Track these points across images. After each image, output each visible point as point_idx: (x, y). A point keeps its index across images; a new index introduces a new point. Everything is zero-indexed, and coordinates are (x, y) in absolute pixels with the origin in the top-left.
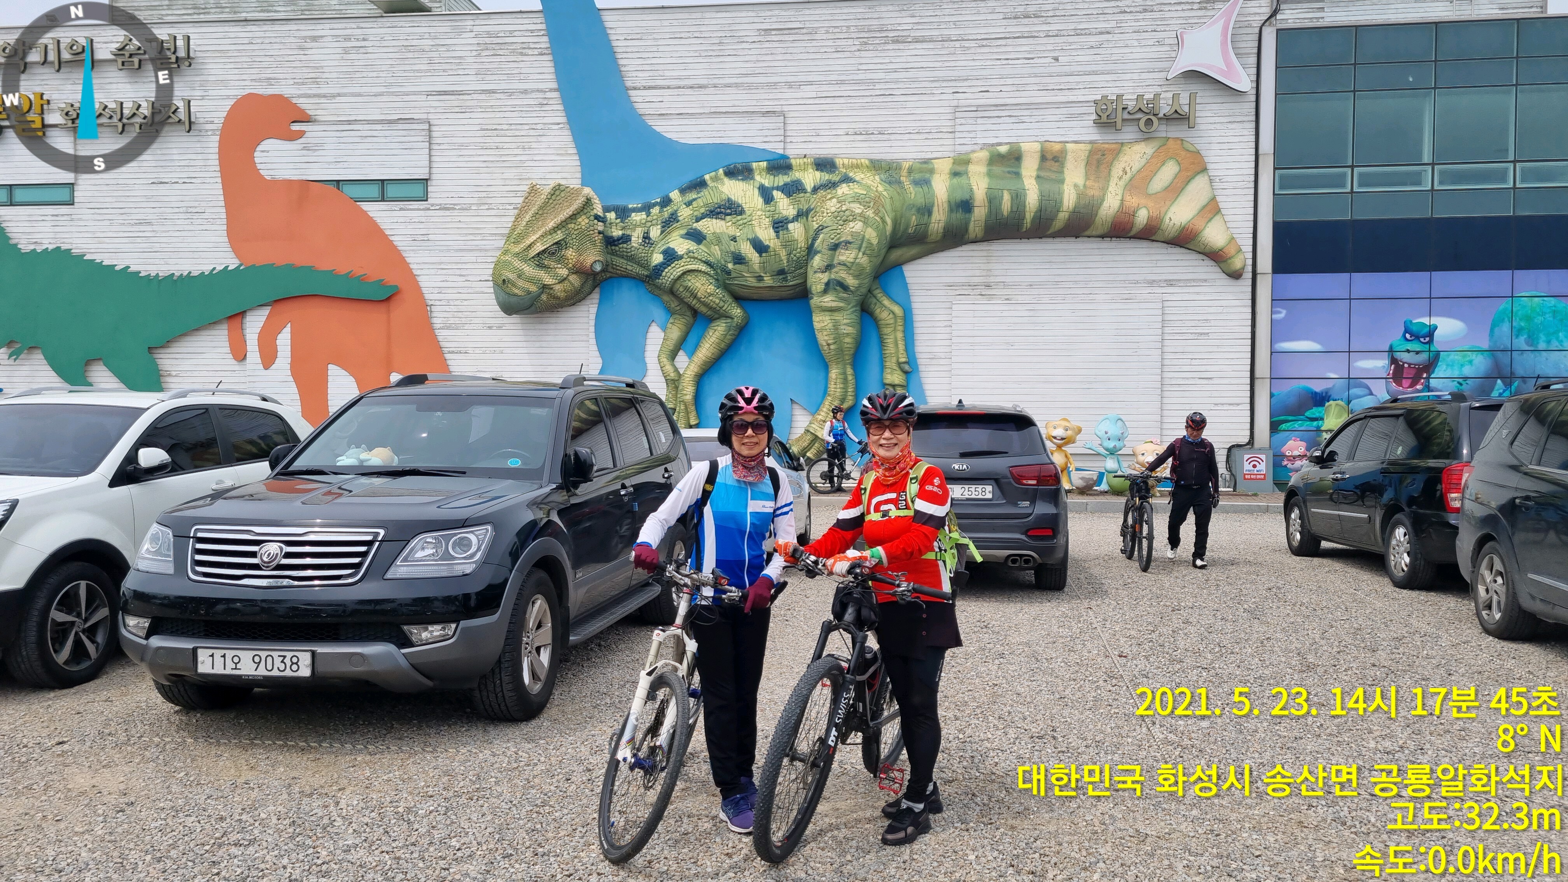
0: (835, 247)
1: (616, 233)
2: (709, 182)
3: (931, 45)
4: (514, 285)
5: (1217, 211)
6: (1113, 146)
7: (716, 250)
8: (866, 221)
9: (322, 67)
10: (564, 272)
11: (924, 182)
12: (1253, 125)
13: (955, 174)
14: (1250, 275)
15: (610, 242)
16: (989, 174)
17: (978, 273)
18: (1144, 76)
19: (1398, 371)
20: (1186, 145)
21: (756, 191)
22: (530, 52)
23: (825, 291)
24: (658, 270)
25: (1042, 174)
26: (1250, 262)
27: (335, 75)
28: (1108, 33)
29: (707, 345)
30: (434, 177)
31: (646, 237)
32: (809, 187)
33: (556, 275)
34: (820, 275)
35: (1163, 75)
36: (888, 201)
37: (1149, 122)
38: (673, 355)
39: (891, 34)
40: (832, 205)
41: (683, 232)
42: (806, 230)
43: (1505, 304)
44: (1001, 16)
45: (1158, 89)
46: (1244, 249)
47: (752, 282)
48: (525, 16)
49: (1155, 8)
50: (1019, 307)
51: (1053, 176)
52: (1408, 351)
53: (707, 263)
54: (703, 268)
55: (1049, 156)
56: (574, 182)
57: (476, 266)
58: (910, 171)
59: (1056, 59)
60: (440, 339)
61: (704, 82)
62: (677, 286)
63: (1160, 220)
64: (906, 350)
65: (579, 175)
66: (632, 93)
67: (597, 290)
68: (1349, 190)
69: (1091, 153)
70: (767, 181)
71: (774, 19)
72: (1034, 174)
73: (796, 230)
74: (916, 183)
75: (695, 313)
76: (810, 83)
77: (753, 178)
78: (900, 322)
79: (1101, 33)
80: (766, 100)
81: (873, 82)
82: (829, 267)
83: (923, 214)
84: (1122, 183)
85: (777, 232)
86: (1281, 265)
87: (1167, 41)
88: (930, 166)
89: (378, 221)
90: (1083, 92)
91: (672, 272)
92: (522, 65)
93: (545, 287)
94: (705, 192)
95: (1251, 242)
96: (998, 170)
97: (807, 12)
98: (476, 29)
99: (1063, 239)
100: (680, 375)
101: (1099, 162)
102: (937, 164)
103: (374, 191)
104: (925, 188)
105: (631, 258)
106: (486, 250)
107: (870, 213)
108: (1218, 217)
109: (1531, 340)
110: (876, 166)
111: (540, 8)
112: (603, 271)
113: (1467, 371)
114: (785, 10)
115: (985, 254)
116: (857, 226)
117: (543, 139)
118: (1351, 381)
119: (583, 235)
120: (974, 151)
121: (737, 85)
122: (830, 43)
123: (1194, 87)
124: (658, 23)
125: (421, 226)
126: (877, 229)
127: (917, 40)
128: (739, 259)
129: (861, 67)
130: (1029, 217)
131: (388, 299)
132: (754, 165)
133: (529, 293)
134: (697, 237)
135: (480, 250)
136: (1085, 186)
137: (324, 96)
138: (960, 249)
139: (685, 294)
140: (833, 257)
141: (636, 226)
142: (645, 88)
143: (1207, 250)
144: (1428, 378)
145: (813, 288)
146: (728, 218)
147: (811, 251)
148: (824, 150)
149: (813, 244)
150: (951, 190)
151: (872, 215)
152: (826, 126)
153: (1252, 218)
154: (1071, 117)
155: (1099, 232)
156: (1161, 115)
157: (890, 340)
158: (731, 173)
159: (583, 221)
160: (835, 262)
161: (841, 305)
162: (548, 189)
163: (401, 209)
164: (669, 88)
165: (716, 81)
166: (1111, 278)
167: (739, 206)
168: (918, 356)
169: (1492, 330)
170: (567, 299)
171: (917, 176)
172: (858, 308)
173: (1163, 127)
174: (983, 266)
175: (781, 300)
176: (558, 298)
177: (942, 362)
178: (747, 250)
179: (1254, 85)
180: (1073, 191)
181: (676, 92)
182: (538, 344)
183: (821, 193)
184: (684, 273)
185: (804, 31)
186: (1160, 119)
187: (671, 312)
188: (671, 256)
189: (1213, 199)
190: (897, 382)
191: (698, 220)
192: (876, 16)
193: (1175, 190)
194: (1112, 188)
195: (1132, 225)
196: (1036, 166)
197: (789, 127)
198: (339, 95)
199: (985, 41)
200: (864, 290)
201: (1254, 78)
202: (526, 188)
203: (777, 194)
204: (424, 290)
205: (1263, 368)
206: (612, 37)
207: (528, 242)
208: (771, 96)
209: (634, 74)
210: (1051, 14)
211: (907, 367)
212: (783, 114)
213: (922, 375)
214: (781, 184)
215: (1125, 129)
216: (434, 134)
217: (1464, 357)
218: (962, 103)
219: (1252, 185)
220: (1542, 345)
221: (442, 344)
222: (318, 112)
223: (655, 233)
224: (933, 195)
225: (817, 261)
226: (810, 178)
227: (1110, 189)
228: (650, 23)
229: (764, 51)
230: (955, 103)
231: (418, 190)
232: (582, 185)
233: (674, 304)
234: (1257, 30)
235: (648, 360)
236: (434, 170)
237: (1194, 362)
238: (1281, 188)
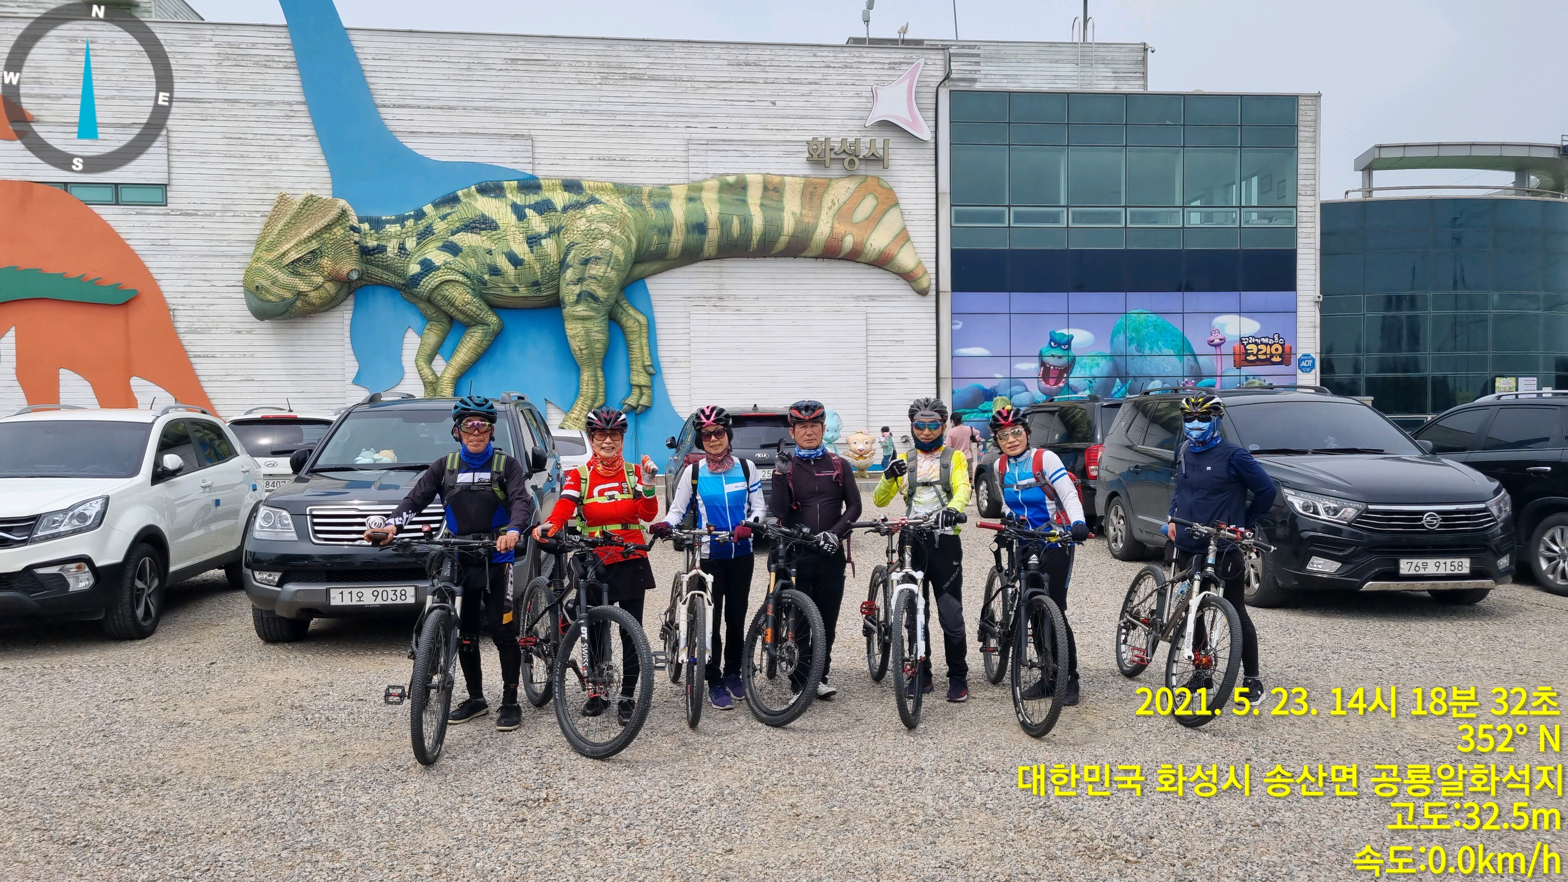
0: (586, 262)
1: (372, 243)
2: (462, 198)
3: (665, 84)
4: (268, 291)
5: (907, 239)
6: (823, 181)
7: (472, 262)
8: (613, 239)
9: (45, 67)
10: (319, 280)
11: (663, 206)
12: (933, 168)
13: (690, 199)
14: (934, 293)
15: (365, 252)
16: (720, 201)
17: (711, 287)
18: (846, 122)
19: (1047, 373)
20: (881, 182)
21: (509, 209)
22: (275, 65)
23: (577, 302)
24: (415, 280)
25: (765, 202)
26: (934, 282)
27: (59, 76)
28: (816, 83)
29: (465, 350)
30: (173, 182)
31: (402, 248)
32: (559, 207)
33: (310, 283)
34: (572, 287)
35: (862, 122)
36: (632, 221)
37: (852, 162)
38: (430, 359)
39: (629, 72)
40: (582, 224)
41: (440, 244)
42: (558, 246)
43: (1121, 319)
44: (726, 63)
45: (858, 135)
46: (929, 271)
47: (507, 292)
48: (268, 29)
49: (854, 65)
50: (747, 317)
51: (774, 204)
52: (1053, 356)
53: (464, 274)
54: (461, 278)
55: (770, 187)
56: (325, 193)
57: (223, 271)
58: (650, 195)
59: (774, 103)
60: (185, 343)
61: (452, 104)
62: (435, 295)
63: (863, 245)
64: (650, 355)
65: (330, 186)
66: (381, 110)
67: (351, 297)
68: (1007, 225)
69: (806, 186)
70: (519, 199)
71: (520, 50)
72: (758, 202)
73: (549, 245)
74: (657, 206)
75: (451, 319)
76: (557, 111)
77: (504, 196)
78: (644, 330)
79: (810, 83)
80: (516, 125)
81: (614, 113)
82: (580, 280)
83: (664, 234)
84: (831, 213)
85: (531, 247)
86: (958, 286)
87: (864, 94)
88: (668, 192)
89: (112, 224)
90: (796, 133)
91: (430, 282)
92: (267, 76)
93: (300, 294)
94: (458, 207)
95: (934, 265)
96: (726, 197)
97: (551, 46)
98: (215, 38)
99: (783, 259)
100: (437, 378)
101: (812, 194)
102: (674, 190)
103: (108, 194)
104: (665, 211)
105: (387, 268)
106: (233, 256)
107: (617, 232)
108: (908, 244)
109: (1140, 348)
110: (619, 189)
111: (285, 23)
112: (358, 279)
113: (1095, 372)
114: (530, 42)
115: (717, 270)
116: (606, 244)
117: (291, 150)
118: (1012, 380)
119: (339, 245)
120: (705, 180)
121: (486, 109)
122: (573, 75)
123: (888, 134)
124: (406, 46)
125: (160, 230)
126: (623, 247)
127: (653, 79)
128: (495, 271)
129: (602, 99)
130: (755, 239)
131: (126, 303)
132: (505, 184)
133: (284, 299)
134: (453, 249)
135: (227, 256)
136: (801, 214)
137: (48, 97)
138: (695, 265)
139: (442, 303)
140: (584, 271)
141: (391, 237)
142: (394, 106)
143: (900, 271)
144: (1068, 377)
145: (566, 299)
146: (483, 232)
147: (563, 265)
148: (571, 172)
149: (564, 259)
150: (688, 213)
151: (618, 234)
152: (571, 151)
153: (934, 245)
154: (788, 154)
155: (813, 254)
156: (861, 157)
157: (635, 346)
158: (483, 190)
159: (338, 231)
160: (586, 275)
161: (592, 314)
162: (299, 199)
163: (138, 214)
164: (418, 107)
165: (465, 104)
166: (824, 293)
167: (493, 221)
168: (661, 359)
169: (1112, 339)
170: (322, 305)
171: (657, 200)
172: (607, 317)
173: (863, 167)
174: (717, 281)
175: (534, 308)
176: (313, 305)
177: (682, 365)
178: (503, 263)
179: (934, 135)
180: (791, 218)
181: (426, 111)
182: (290, 348)
183: (571, 212)
184: (442, 283)
185: (549, 63)
186: (860, 160)
187: (428, 319)
188: (428, 267)
189: (904, 229)
190: (643, 383)
191: (453, 233)
192: (614, 54)
193: (874, 220)
194: (823, 217)
195: (840, 249)
196: (760, 195)
197: (537, 150)
198: (65, 96)
199: (713, 83)
200: (612, 301)
201: (933, 129)
202: (275, 197)
203: (529, 212)
204: (166, 295)
205: (945, 371)
206: (360, 56)
207: (282, 251)
208: (519, 120)
209: (383, 92)
210: (768, 63)
211: (651, 370)
212: (530, 138)
213: (665, 376)
214: (533, 202)
215: (833, 167)
216: (172, 140)
217: (1093, 360)
218: (694, 136)
219: (934, 218)
220: (1147, 351)
221: (187, 348)
222: (41, 113)
223: (411, 244)
224: (672, 217)
225: (569, 274)
226: (560, 198)
227: (822, 217)
228: (398, 46)
229: (510, 79)
230: (687, 136)
231: (156, 195)
232: (334, 195)
233: (431, 311)
234: (934, 90)
235: (405, 364)
236: (173, 176)
237: (892, 365)
238: (956, 222)
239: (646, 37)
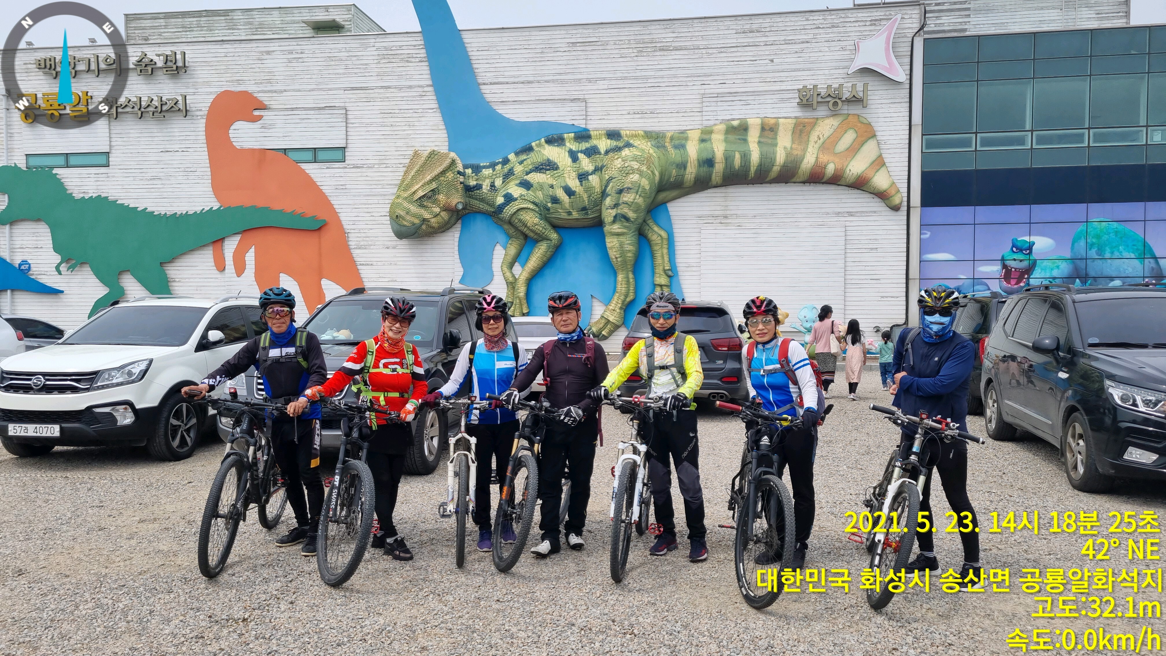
0: (620, 192)
1: (472, 183)
2: (535, 148)
3: (685, 52)
4: (403, 219)
5: (883, 164)
6: (811, 120)
7: (540, 194)
8: (641, 173)
9: (274, 72)
10: (437, 210)
11: (681, 147)
12: (908, 105)
13: (703, 141)
14: (906, 208)
15: (468, 189)
16: (726, 141)
17: (718, 208)
18: (833, 72)
19: (1008, 274)
20: (861, 119)
21: (567, 154)
22: (413, 60)
23: (614, 222)
24: (501, 208)
25: (762, 140)
26: (905, 199)
27: (282, 77)
28: (807, 42)
29: (534, 259)
30: (349, 146)
31: (493, 185)
32: (603, 151)
33: (432, 212)
34: (610, 211)
35: (845, 71)
36: (656, 159)
37: (835, 104)
38: (511, 266)
39: (659, 45)
40: (618, 163)
41: (518, 182)
42: (601, 180)
43: (1082, 227)
44: (734, 31)
45: (841, 81)
46: (901, 190)
47: (564, 216)
48: (409, 35)
49: (840, 25)
50: (746, 231)
51: (770, 141)
52: (1015, 260)
53: (534, 203)
54: (531, 206)
55: (767, 128)
57: (378, 206)
58: (672, 139)
59: (772, 61)
60: (354, 255)
61: (531, 79)
62: (514, 219)
63: (843, 171)
64: (670, 261)
65: (447, 144)
66: (482, 87)
67: (460, 221)
68: (974, 149)
69: (796, 125)
70: (574, 146)
71: (579, 36)
72: (757, 140)
73: (594, 180)
74: (676, 147)
75: (526, 237)
76: (604, 79)
77: (564, 145)
78: (665, 242)
79: (803, 42)
80: (574, 91)
81: (647, 78)
82: (616, 206)
83: (680, 168)
84: (817, 146)
85: (581, 182)
86: (927, 201)
87: (848, 48)
88: (685, 135)
89: (312, 176)
90: (790, 83)
91: (510, 210)
92: (408, 68)
93: (424, 220)
94: (532, 154)
95: (906, 185)
96: (731, 137)
97: (601, 30)
98: (377, 45)
99: (777, 185)
100: (516, 279)
101: (801, 131)
102: (690, 134)
103: (309, 156)
104: (682, 151)
105: (482, 200)
106: (384, 195)
107: (644, 168)
108: (883, 169)
109: (1100, 252)
110: (649, 135)
111: (420, 30)
112: (463, 209)
113: (1055, 273)
114: (586, 29)
115: (723, 195)
116: (635, 177)
117: (423, 119)
118: (975, 281)
119: (450, 185)
120: (715, 125)
121: (553, 81)
122: (617, 51)
123: (868, 79)
124: (500, 39)
125: (341, 179)
126: (649, 179)
127: (676, 49)
128: (555, 200)
129: (638, 68)
130: (753, 169)
131: (320, 229)
132: (566, 136)
133: (414, 224)
134: (526, 185)
135: (381, 195)
136: (791, 148)
137: (275, 92)
138: (706, 191)
139: (519, 225)
140: (619, 199)
141: (486, 178)
142: (491, 84)
143: (876, 191)
144: (1028, 278)
145: (606, 220)
146: (548, 172)
147: (604, 194)
148: (612, 124)
149: (605, 190)
150: (699, 152)
151: (645, 170)
152: (614, 108)
153: (907, 169)
154: (782, 100)
155: (801, 180)
156: (844, 99)
157: (658, 255)
158: (550, 141)
159: (450, 175)
160: (621, 202)
161: (625, 231)
162: (426, 154)
163: (327, 168)
164: (507, 83)
165: (539, 78)
166: (810, 211)
167: (555, 164)
168: (678, 265)
169: (1073, 245)
170: (439, 228)
171: (677, 142)
172: (637, 233)
173: (846, 107)
174: (723, 204)
175: (584, 227)
176: (433, 228)
177: (694, 269)
178: (561, 194)
179: (908, 77)
180: (783, 151)
181: (512, 86)
182: (420, 259)
183: (611, 154)
184: (518, 210)
185: (599, 43)
186: (843, 101)
187: (510, 237)
188: (509, 199)
189: (880, 156)
190: (663, 283)
191: (527, 174)
192: (648, 32)
193: (854, 150)
194: (810, 149)
195: (824, 174)
196: (758, 135)
197: (589, 109)
198: (285, 91)
199: (722, 49)
200: (640, 221)
201: (908, 72)
202: (411, 153)
203: (581, 156)
204: (343, 223)
205: (914, 272)
206: (469, 49)
207: (413, 190)
208: (577, 88)
209: (484, 74)
210: (768, 29)
211: (670, 273)
212: (585, 101)
213: (681, 278)
214: (584, 148)
215: (819, 108)
216: (349, 117)
217: (1054, 263)
218: (707, 91)
219: (907, 146)
220: (1108, 255)
221: (356, 259)
222: (271, 103)
223: (498, 182)
224: (687, 155)
225: (608, 201)
226: (604, 144)
227: (809, 150)
228: (494, 39)
229: (572, 58)
230: (702, 92)
231: (338, 155)
232: (450, 150)
233: (512, 231)
234: (910, 39)
235: (494, 269)
236: (349, 141)
237: (867, 268)
238: (927, 148)
239: (672, 18)
